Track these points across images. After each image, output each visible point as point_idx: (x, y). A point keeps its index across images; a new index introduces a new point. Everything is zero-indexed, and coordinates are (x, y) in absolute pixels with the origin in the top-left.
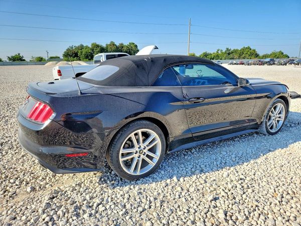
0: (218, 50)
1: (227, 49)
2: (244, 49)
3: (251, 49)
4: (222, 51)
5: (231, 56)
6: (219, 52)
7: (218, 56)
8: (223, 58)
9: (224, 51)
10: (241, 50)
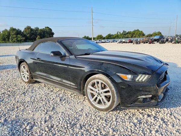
0: (118, 32)
1: (124, 31)
2: (135, 31)
3: (139, 31)
4: (120, 32)
5: (126, 36)
6: (119, 33)
7: (118, 36)
8: (121, 37)
9: (121, 33)
10: (133, 32)
